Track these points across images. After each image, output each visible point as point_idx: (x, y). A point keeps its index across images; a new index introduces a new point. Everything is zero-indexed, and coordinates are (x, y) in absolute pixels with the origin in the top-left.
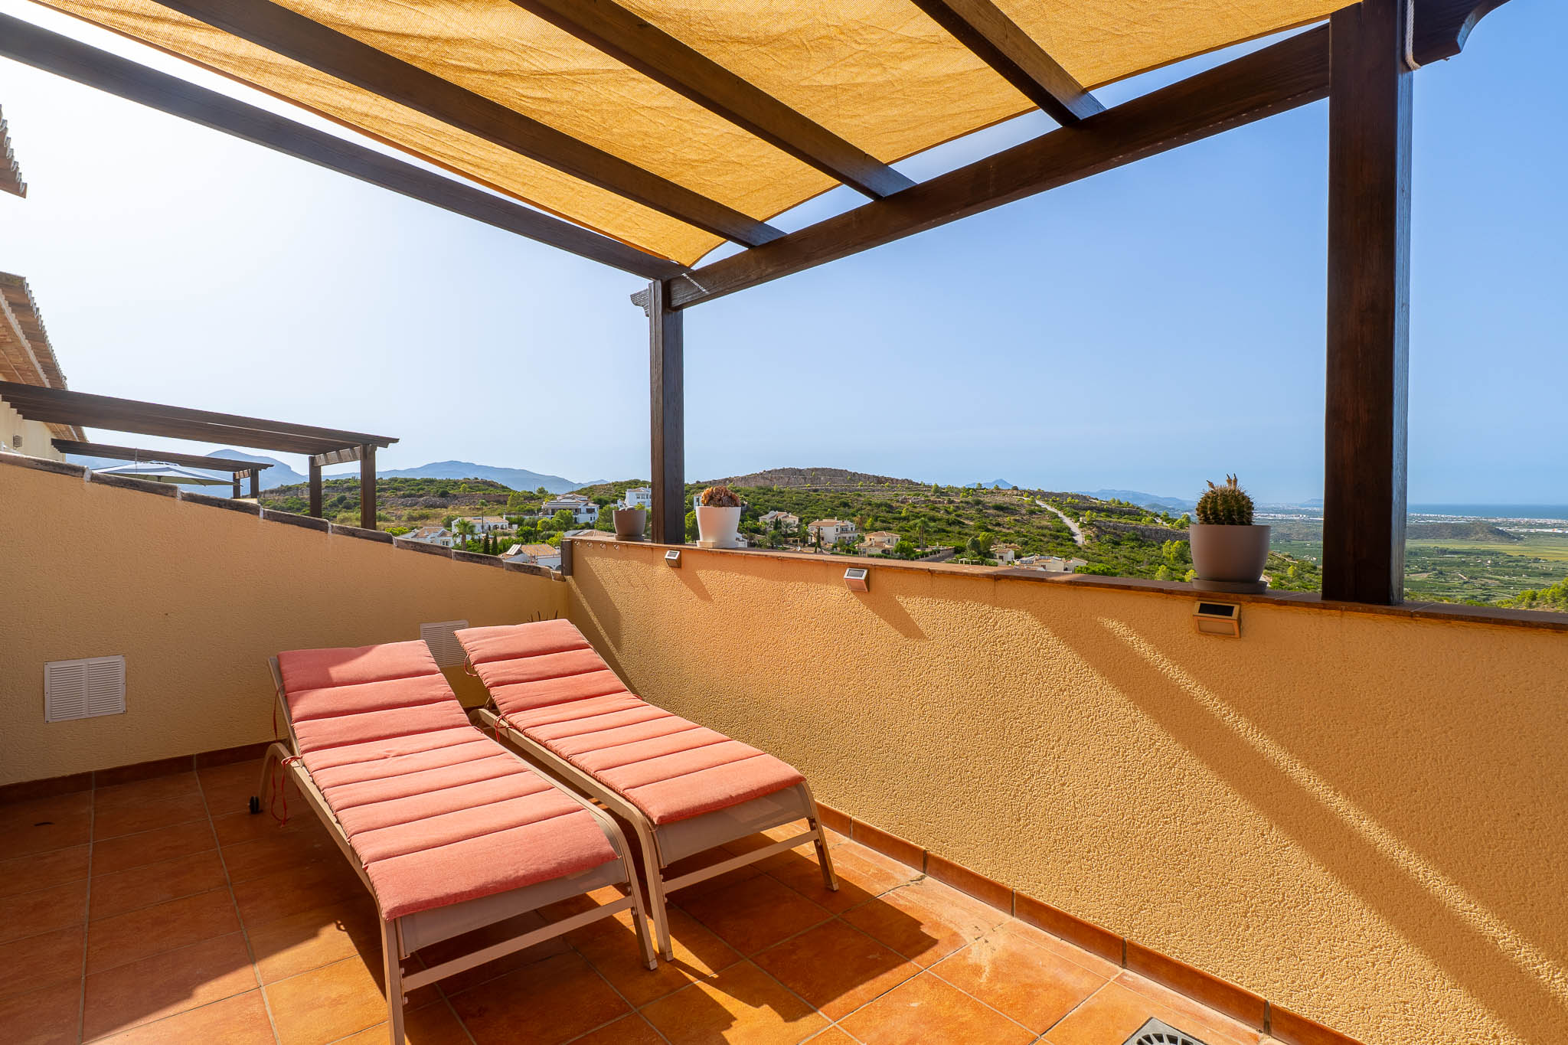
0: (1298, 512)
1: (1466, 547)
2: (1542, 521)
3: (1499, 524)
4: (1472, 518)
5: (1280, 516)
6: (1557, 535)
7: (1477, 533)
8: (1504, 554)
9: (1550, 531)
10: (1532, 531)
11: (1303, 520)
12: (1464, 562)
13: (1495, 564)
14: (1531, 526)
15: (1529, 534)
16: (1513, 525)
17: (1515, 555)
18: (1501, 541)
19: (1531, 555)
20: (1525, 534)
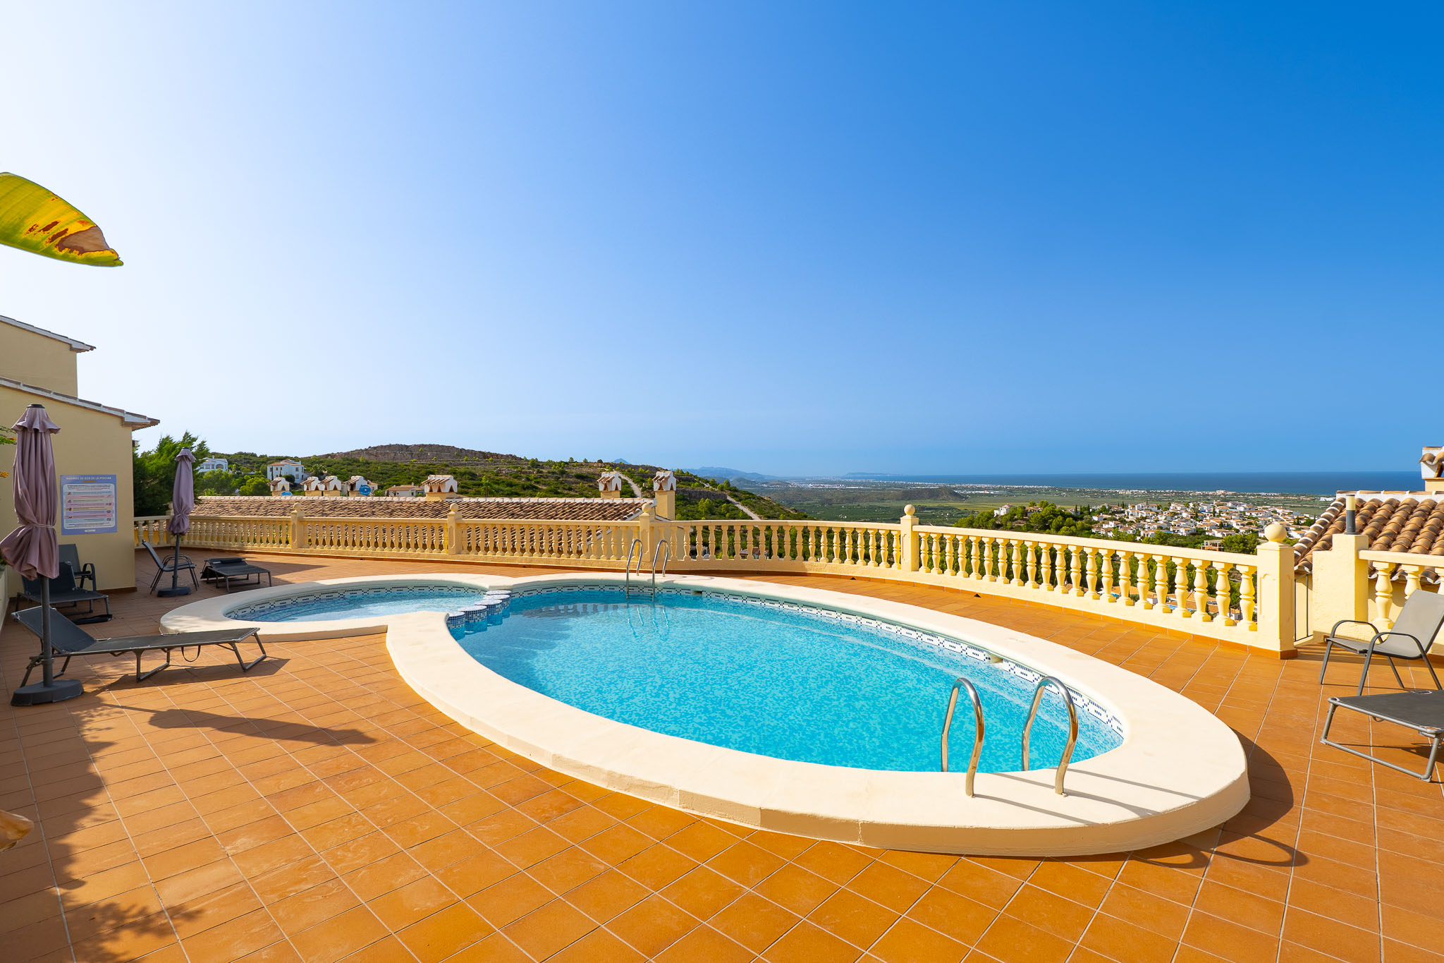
0: (840, 483)
1: (936, 505)
2: (979, 486)
3: (955, 489)
4: (942, 485)
5: (827, 486)
6: (987, 494)
7: (943, 495)
8: (956, 509)
9: (983, 492)
10: (973, 492)
11: (842, 489)
12: (934, 515)
13: (951, 516)
14: (973, 489)
15: (971, 494)
16: (963, 489)
17: (962, 509)
18: (955, 500)
19: (970, 509)
20: (968, 494)
